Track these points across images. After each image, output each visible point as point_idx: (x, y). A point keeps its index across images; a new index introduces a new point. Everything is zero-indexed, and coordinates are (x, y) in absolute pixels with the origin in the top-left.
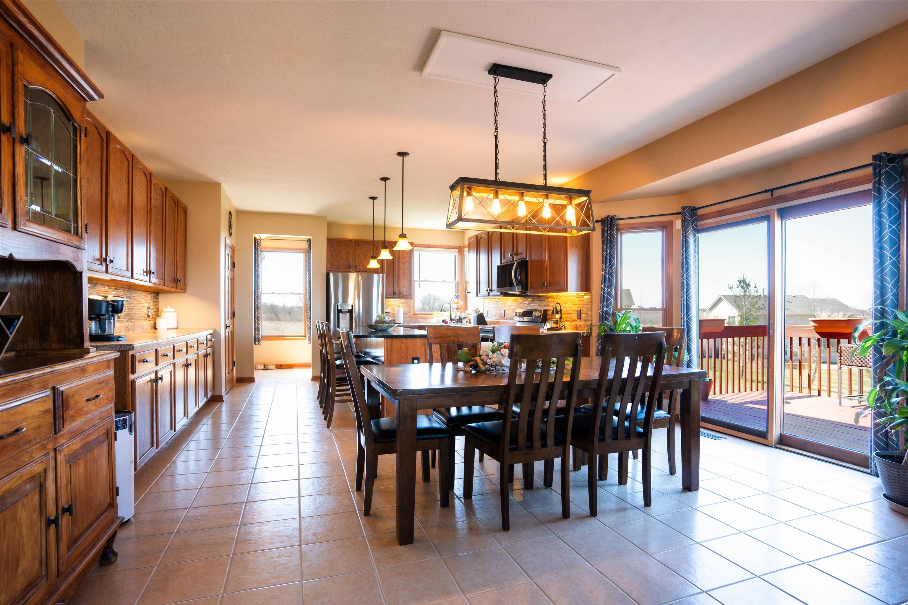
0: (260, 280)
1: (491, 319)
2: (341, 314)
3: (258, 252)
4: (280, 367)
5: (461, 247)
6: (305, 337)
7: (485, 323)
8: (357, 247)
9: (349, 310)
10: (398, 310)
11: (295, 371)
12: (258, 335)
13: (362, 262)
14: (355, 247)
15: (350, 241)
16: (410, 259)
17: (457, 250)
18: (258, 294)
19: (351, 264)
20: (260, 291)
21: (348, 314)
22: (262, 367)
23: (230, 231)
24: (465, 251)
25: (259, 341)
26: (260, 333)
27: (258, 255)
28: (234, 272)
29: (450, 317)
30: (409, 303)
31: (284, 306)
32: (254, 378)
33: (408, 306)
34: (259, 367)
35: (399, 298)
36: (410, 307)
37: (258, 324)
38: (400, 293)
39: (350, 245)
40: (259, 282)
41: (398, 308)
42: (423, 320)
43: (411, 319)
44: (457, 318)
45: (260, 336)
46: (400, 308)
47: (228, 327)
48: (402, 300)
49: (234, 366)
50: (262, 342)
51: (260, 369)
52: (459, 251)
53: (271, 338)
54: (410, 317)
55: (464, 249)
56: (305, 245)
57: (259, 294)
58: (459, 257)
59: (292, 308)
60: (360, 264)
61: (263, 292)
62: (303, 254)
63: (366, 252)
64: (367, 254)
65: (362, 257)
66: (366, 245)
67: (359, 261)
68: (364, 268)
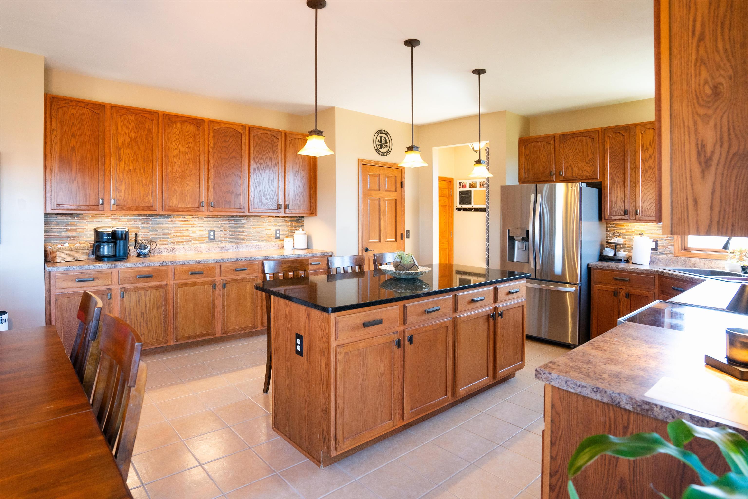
8: (562, 144)
13: (571, 165)
14: (560, 145)
15: (551, 136)
19: (554, 170)
28: (402, 192)
35: (636, 220)
38: (636, 212)
60: (567, 168)
63: (576, 149)
64: (577, 153)
65: (571, 158)
66: (576, 139)
67: (565, 164)
68: (574, 175)
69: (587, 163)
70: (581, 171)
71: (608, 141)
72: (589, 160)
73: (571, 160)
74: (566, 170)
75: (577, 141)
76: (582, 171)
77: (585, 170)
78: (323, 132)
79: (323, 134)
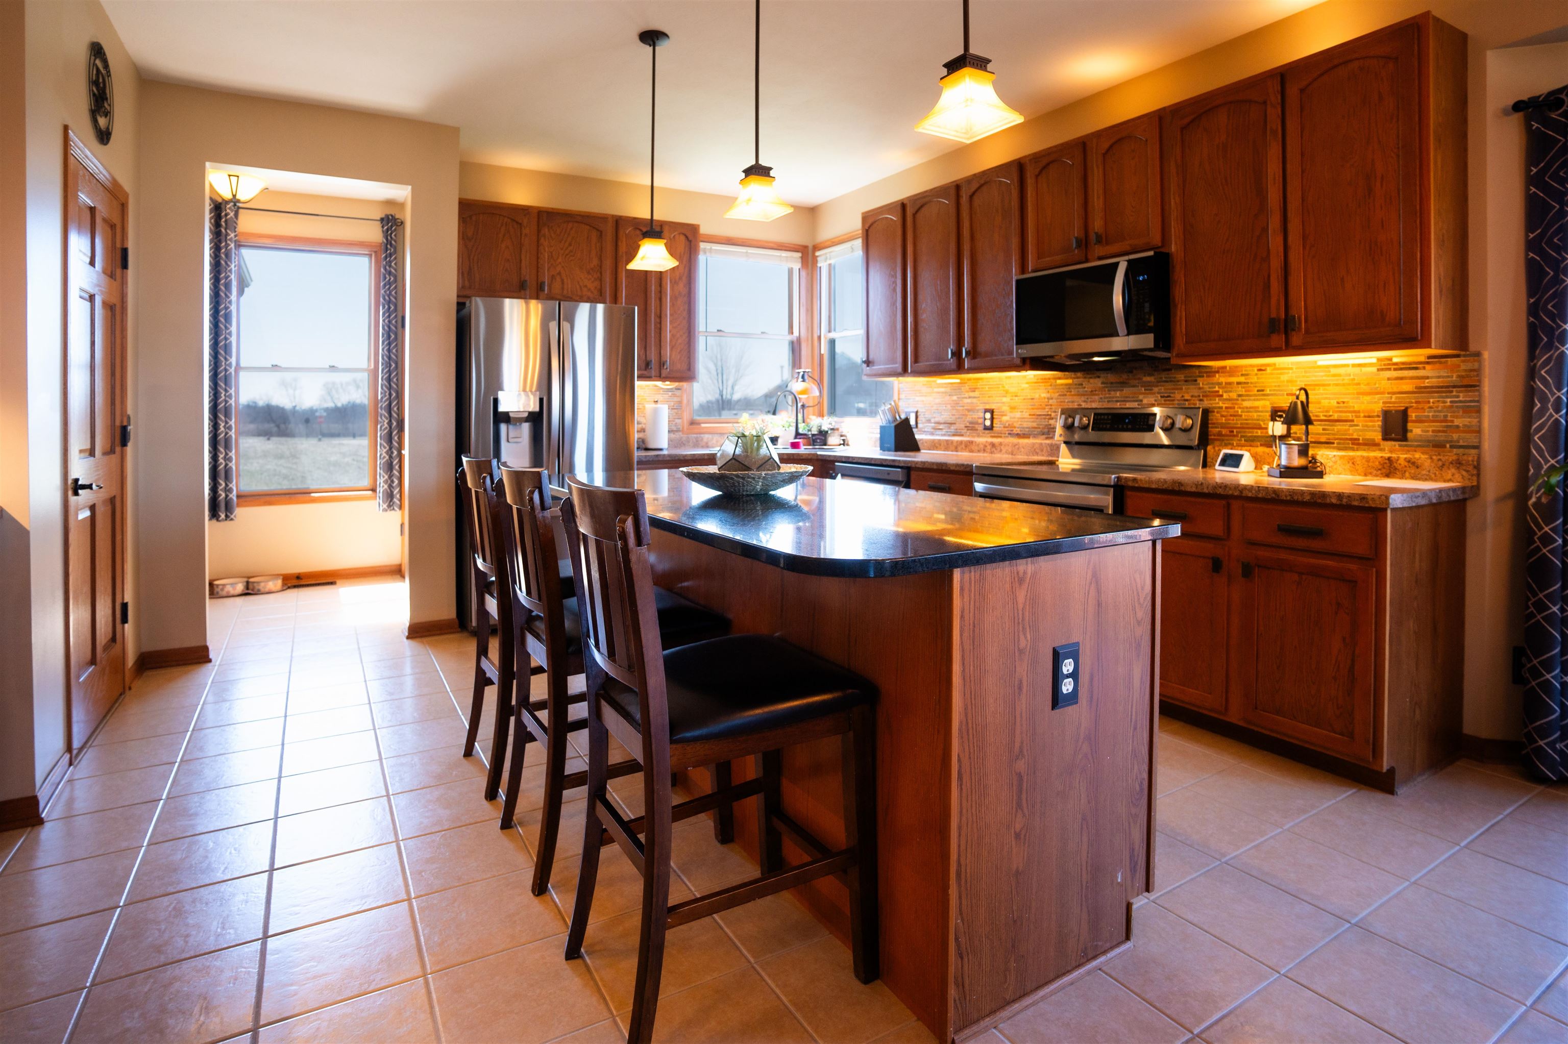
0: (233, 329)
1: (932, 434)
2: (503, 427)
3: (227, 245)
4: (296, 582)
5: (806, 247)
6: (374, 490)
7: (914, 447)
8: (545, 231)
9: (530, 413)
10: (656, 412)
11: (345, 592)
12: (228, 490)
13: (559, 274)
14: (539, 231)
15: (524, 210)
16: (690, 270)
17: (799, 255)
18: (226, 370)
19: (527, 278)
20: (233, 360)
21: (526, 427)
22: (240, 588)
23: (102, 121)
24: (819, 259)
25: (229, 508)
26: (233, 485)
27: (228, 255)
28: (124, 283)
29: (793, 429)
30: (678, 393)
31: (295, 407)
32: (205, 649)
33: (676, 399)
34: (229, 589)
35: (660, 377)
36: (680, 402)
37: (228, 459)
38: (661, 364)
39: (525, 221)
40: (230, 334)
41: (654, 406)
42: (716, 437)
43: (684, 437)
44: (815, 431)
45: (233, 496)
46: (658, 406)
47: (84, 487)
48: (668, 385)
49: (125, 620)
50: (240, 512)
51: (232, 592)
52: (802, 258)
53: (268, 498)
54: (682, 431)
55: (817, 254)
56: (375, 234)
57: (232, 370)
58: (803, 273)
59: (312, 411)
60: (553, 277)
61: (242, 364)
62: (366, 260)
63: (570, 245)
64: (571, 251)
65: (560, 260)
66: (570, 225)
67: (548, 270)
68: (565, 292)
69: (588, 273)
70: (578, 286)
71: (624, 240)
72: (592, 269)
73: (560, 263)
74: (552, 281)
75: (571, 229)
76: (580, 287)
77: (586, 286)
78: (989, 61)
79: (990, 67)
